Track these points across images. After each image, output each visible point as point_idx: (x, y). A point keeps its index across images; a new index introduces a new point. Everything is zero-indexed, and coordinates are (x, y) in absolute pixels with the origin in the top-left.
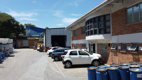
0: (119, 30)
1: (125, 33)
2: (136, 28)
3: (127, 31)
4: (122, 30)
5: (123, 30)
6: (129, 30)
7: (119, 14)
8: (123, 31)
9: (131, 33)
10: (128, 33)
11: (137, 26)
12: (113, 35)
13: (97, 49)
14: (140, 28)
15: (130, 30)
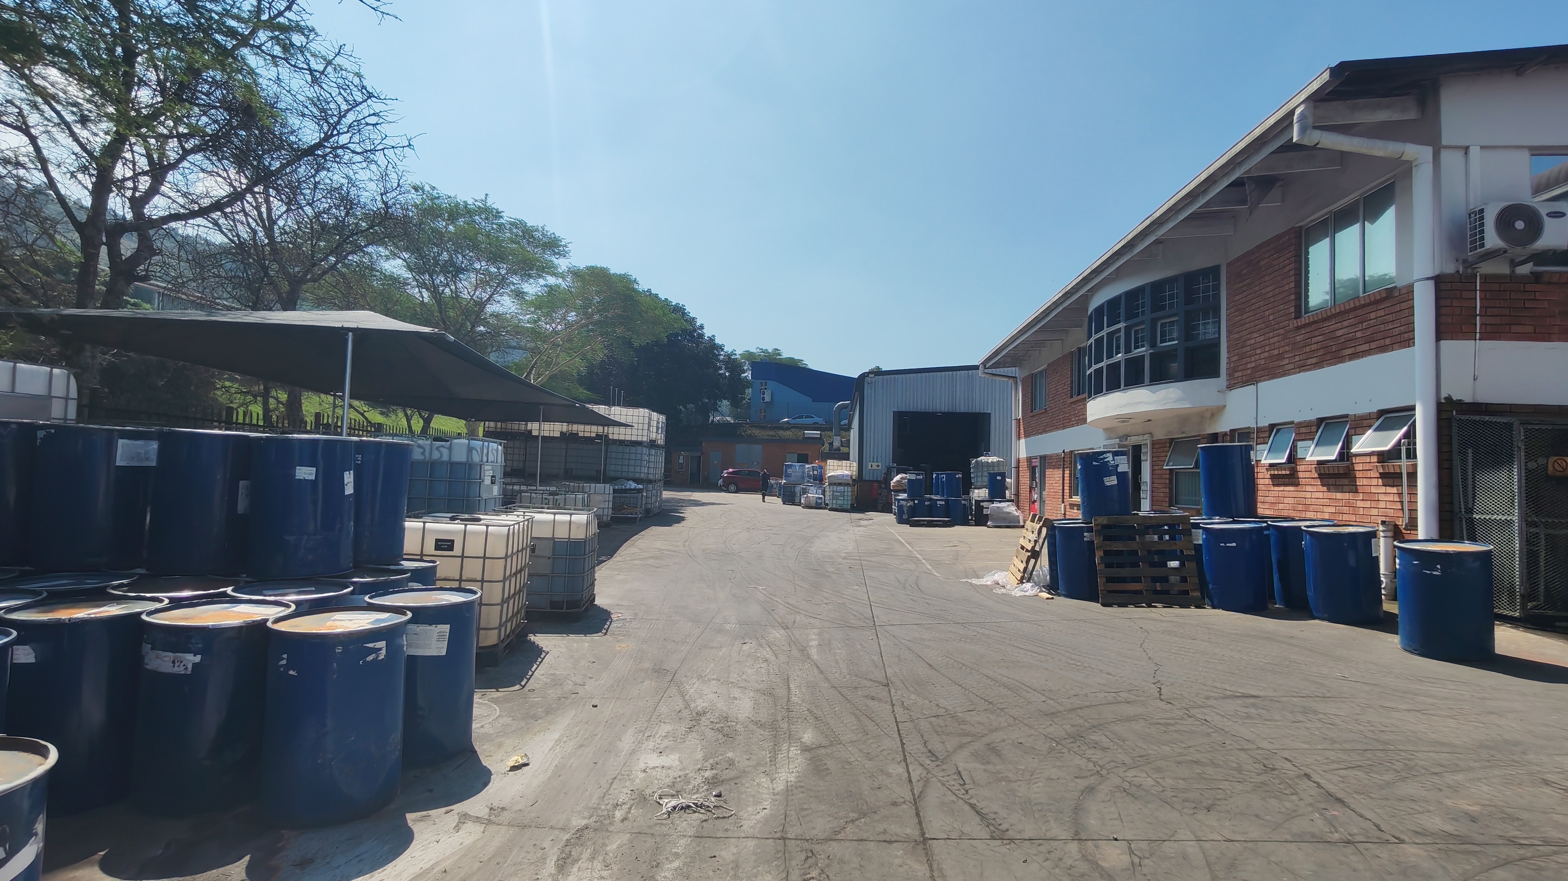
0: (1262, 356)
1: (1291, 366)
2: (1339, 333)
3: (1297, 358)
4: (1276, 352)
5: (1281, 350)
6: (1308, 349)
7: (1262, 263)
8: (1280, 356)
9: (1318, 365)
10: (1302, 367)
11: (1345, 323)
12: (1230, 387)
13: (1153, 471)
14: (1359, 334)
15: (1314, 347)
